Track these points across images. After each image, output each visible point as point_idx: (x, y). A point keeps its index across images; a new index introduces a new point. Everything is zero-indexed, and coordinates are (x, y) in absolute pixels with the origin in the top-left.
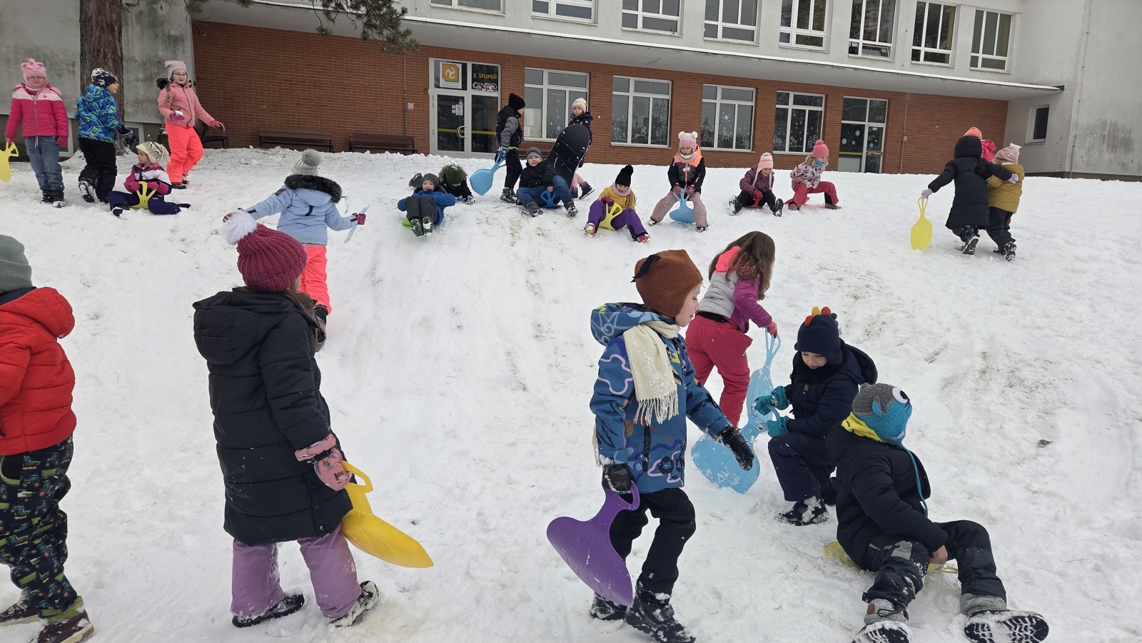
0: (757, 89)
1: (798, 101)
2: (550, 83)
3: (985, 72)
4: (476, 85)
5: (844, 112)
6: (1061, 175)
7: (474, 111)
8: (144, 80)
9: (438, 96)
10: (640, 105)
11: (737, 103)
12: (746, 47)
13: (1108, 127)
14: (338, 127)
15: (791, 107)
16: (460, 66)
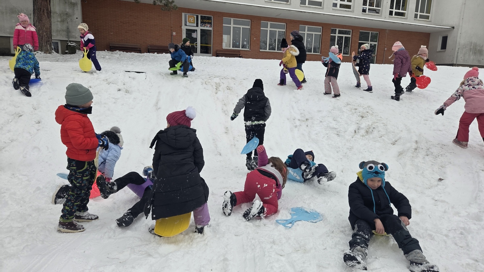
0: (323, 27)
1: (340, 32)
2: (234, 24)
3: (421, 20)
4: (202, 25)
5: (360, 37)
6: (452, 65)
7: (202, 36)
8: (61, 22)
9: (186, 29)
10: (272, 34)
11: (314, 33)
12: (318, 9)
13: (473, 44)
14: (143, 42)
15: (337, 35)
16: (195, 16)
